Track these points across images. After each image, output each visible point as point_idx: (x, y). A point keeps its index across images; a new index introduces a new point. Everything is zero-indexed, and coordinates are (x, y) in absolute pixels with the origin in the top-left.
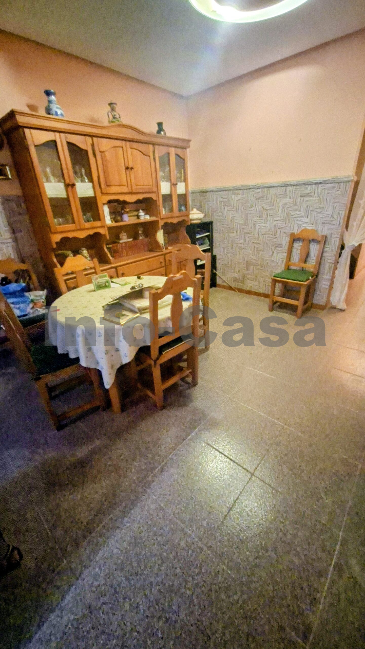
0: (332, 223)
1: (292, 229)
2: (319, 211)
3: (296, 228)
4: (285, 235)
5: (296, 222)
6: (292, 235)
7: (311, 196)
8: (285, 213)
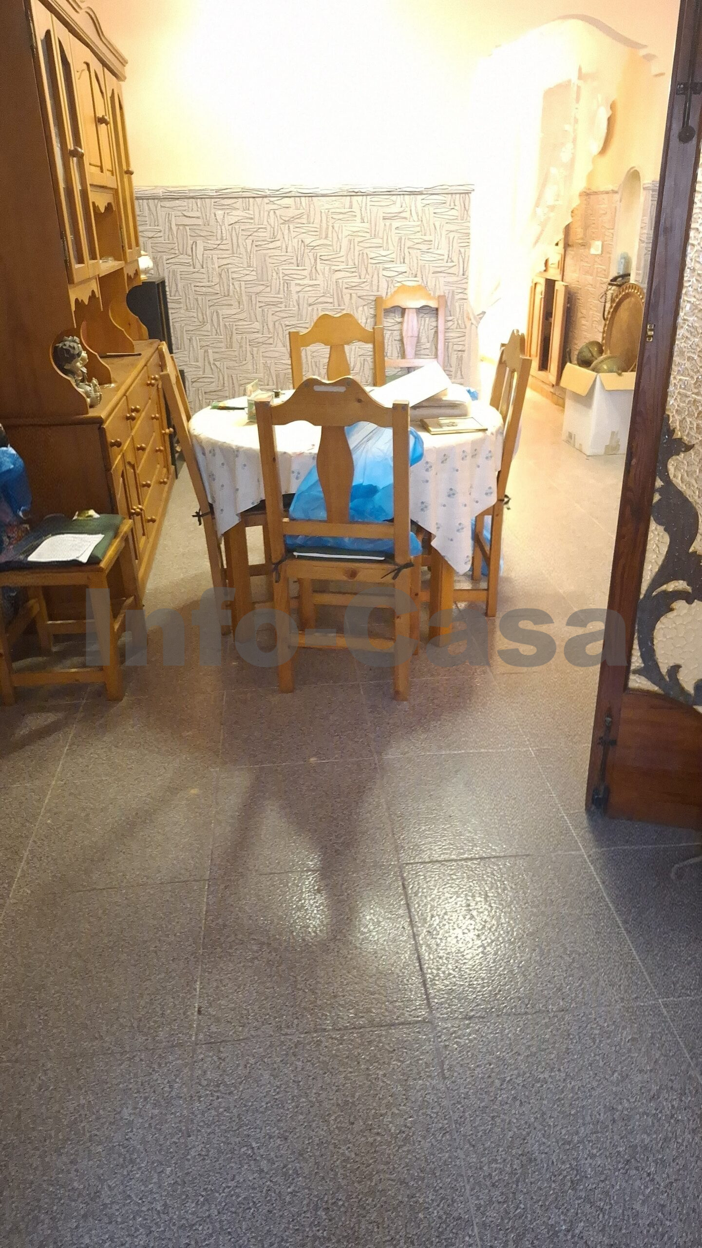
0: (450, 271)
4: (362, 302)
7: (405, 218)
8: (357, 254)
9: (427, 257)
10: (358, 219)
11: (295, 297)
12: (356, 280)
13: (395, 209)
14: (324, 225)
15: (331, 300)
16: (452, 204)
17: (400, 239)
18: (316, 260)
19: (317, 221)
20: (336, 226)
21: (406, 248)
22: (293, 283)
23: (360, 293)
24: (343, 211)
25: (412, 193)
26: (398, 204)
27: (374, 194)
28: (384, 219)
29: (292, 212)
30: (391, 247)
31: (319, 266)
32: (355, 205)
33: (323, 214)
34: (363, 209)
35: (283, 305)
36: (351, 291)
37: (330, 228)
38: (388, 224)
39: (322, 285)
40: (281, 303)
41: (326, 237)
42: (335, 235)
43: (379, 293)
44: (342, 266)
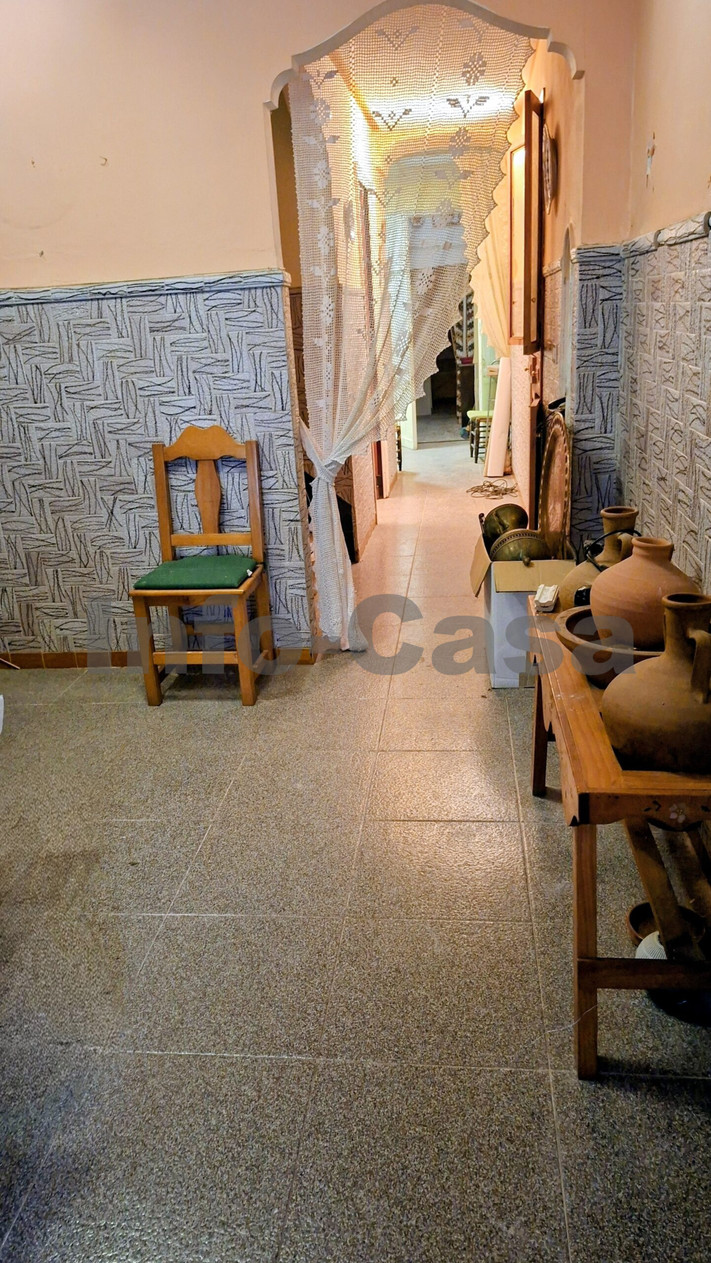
0: (261, 404)
1: (152, 431)
2: (217, 370)
3: (164, 426)
4: (133, 452)
5: (159, 409)
6: (157, 448)
7: (184, 329)
8: (118, 382)
9: (225, 384)
10: (114, 332)
11: (37, 446)
12: (124, 420)
13: (167, 315)
14: (66, 344)
15: (90, 450)
16: (252, 304)
17: (180, 359)
18: (60, 393)
19: (55, 337)
20: (83, 343)
21: (190, 374)
22: (32, 427)
23: (132, 439)
24: (89, 321)
25: (187, 291)
26: (170, 308)
27: (131, 295)
28: (152, 331)
29: (17, 327)
30: (167, 371)
31: (67, 403)
32: (106, 312)
33: (62, 329)
34: (119, 318)
35: (22, 458)
36: (117, 437)
37: (75, 347)
38: (158, 338)
39: (74, 430)
40: (19, 454)
41: (71, 360)
42: (83, 357)
43: (159, 439)
44: (100, 401)
